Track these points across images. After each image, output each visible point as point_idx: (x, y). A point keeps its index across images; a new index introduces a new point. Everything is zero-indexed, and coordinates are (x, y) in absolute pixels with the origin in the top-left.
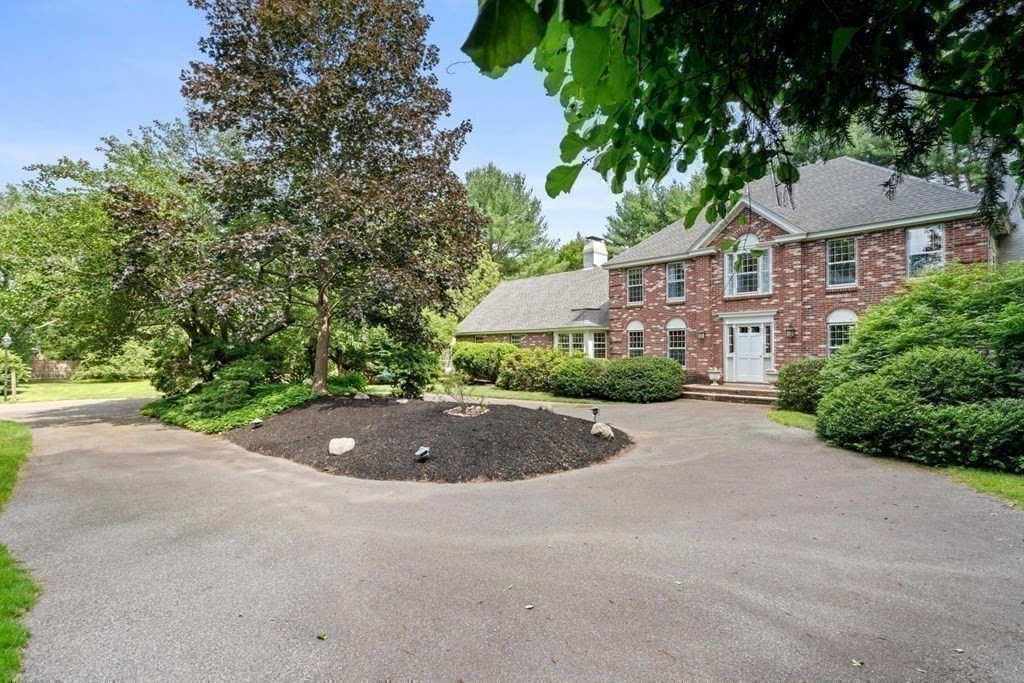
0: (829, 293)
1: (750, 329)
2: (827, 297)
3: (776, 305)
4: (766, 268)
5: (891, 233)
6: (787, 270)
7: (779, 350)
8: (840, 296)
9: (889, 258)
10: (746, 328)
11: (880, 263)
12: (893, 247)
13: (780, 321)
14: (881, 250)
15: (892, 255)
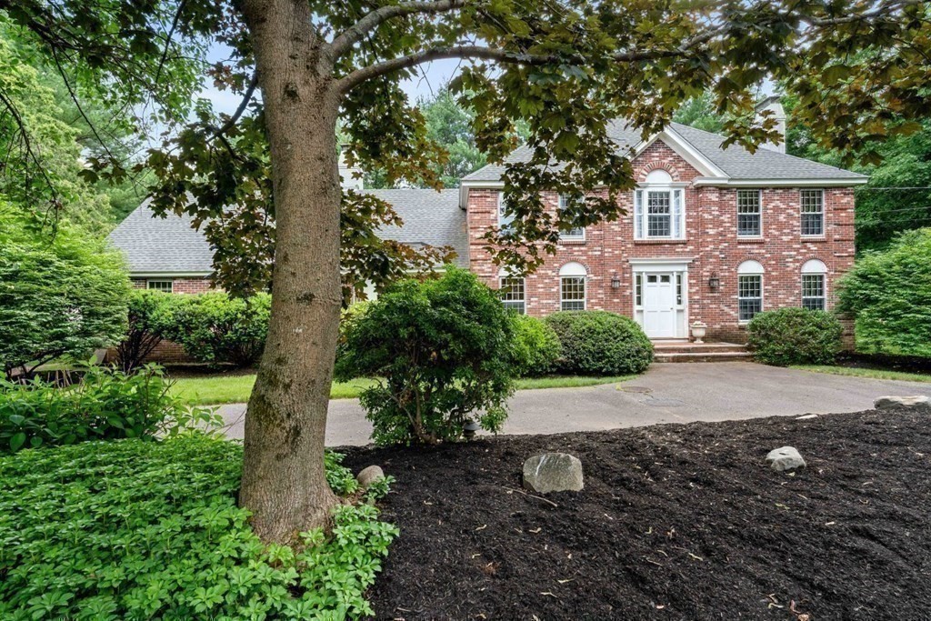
0: (740, 243)
1: (659, 278)
2: (739, 247)
3: (692, 252)
4: (678, 211)
5: (790, 191)
6: (706, 216)
7: (692, 302)
8: (749, 246)
9: (789, 215)
10: (655, 277)
11: (782, 218)
12: (791, 204)
13: (695, 270)
14: (782, 206)
15: (791, 211)
